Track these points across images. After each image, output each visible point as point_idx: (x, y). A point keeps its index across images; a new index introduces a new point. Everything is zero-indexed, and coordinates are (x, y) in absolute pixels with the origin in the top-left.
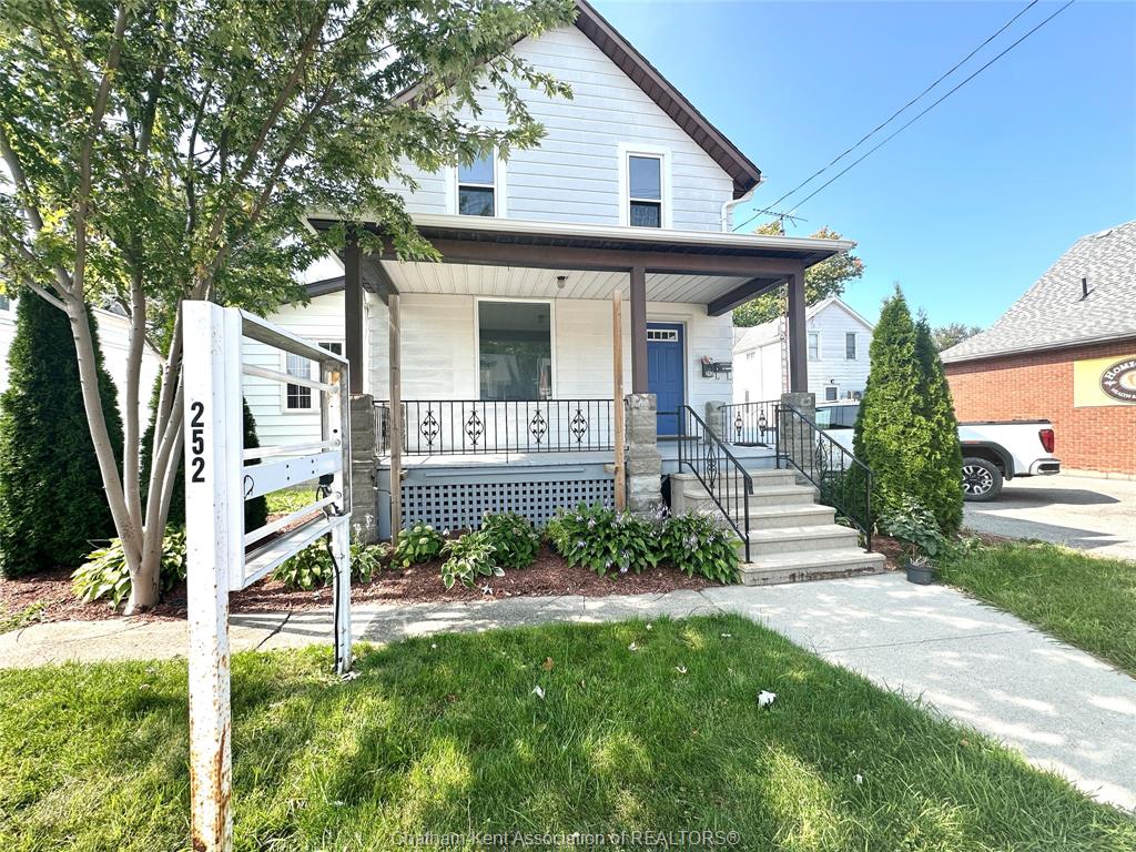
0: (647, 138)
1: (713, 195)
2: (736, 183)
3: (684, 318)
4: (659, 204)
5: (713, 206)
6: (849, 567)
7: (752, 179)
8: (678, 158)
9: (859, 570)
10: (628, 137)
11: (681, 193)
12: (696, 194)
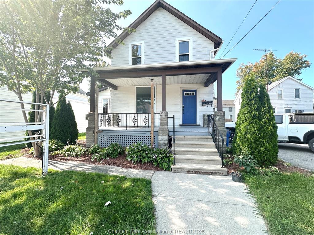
0: (185, 36)
1: (207, 49)
2: (215, 44)
3: (196, 88)
4: (189, 54)
5: (207, 53)
6: (212, 172)
7: (219, 42)
8: (195, 40)
9: (216, 173)
10: (179, 36)
11: (196, 50)
12: (201, 50)
